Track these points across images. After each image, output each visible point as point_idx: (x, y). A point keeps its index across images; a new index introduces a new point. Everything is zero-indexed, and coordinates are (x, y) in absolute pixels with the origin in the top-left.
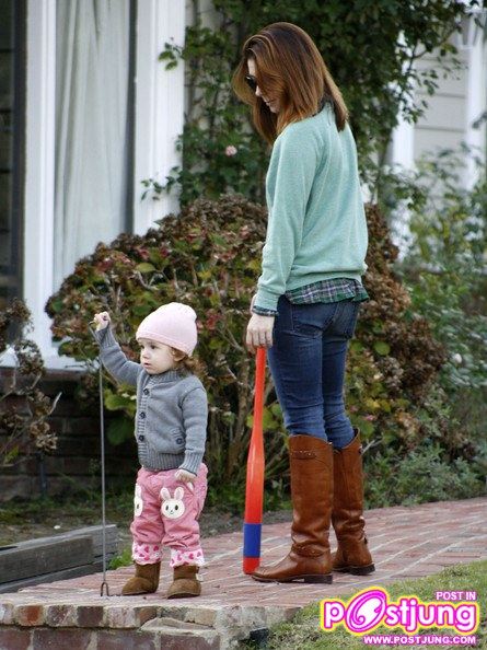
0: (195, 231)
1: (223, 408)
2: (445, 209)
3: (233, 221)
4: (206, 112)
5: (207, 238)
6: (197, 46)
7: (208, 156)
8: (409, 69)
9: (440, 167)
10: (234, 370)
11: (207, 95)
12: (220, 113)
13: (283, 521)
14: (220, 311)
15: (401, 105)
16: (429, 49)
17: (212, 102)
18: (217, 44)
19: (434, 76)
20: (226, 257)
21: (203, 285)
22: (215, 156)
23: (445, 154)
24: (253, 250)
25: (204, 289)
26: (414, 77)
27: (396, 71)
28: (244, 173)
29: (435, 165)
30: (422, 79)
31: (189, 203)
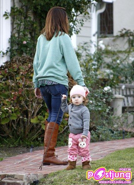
0: (15, 66)
1: (23, 117)
2: (86, 59)
3: (26, 63)
4: (17, 31)
5: (18, 68)
6: (14, 12)
7: (18, 44)
8: (76, 19)
9: (84, 47)
10: (27, 106)
11: (18, 27)
12: (21, 32)
13: (41, 149)
14: (22, 89)
15: (74, 29)
16: (81, 13)
17: (19, 28)
18: (20, 12)
19: (83, 21)
20: (24, 73)
21: (17, 81)
22: (20, 44)
23: (85, 43)
24: (32, 71)
25: (18, 82)
26: (77, 21)
27: (72, 19)
28: (28, 49)
29: (83, 47)
30: (79, 22)
31: (13, 58)
